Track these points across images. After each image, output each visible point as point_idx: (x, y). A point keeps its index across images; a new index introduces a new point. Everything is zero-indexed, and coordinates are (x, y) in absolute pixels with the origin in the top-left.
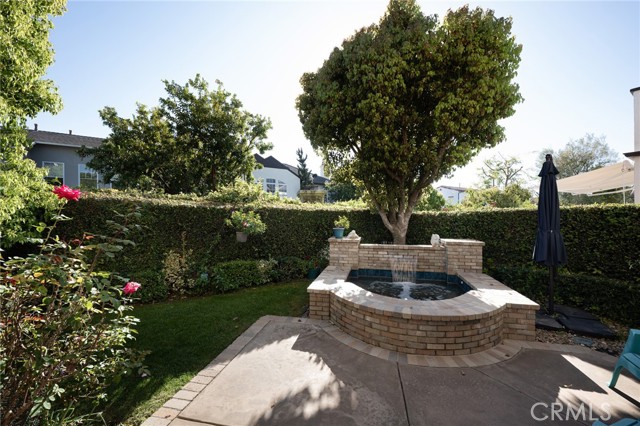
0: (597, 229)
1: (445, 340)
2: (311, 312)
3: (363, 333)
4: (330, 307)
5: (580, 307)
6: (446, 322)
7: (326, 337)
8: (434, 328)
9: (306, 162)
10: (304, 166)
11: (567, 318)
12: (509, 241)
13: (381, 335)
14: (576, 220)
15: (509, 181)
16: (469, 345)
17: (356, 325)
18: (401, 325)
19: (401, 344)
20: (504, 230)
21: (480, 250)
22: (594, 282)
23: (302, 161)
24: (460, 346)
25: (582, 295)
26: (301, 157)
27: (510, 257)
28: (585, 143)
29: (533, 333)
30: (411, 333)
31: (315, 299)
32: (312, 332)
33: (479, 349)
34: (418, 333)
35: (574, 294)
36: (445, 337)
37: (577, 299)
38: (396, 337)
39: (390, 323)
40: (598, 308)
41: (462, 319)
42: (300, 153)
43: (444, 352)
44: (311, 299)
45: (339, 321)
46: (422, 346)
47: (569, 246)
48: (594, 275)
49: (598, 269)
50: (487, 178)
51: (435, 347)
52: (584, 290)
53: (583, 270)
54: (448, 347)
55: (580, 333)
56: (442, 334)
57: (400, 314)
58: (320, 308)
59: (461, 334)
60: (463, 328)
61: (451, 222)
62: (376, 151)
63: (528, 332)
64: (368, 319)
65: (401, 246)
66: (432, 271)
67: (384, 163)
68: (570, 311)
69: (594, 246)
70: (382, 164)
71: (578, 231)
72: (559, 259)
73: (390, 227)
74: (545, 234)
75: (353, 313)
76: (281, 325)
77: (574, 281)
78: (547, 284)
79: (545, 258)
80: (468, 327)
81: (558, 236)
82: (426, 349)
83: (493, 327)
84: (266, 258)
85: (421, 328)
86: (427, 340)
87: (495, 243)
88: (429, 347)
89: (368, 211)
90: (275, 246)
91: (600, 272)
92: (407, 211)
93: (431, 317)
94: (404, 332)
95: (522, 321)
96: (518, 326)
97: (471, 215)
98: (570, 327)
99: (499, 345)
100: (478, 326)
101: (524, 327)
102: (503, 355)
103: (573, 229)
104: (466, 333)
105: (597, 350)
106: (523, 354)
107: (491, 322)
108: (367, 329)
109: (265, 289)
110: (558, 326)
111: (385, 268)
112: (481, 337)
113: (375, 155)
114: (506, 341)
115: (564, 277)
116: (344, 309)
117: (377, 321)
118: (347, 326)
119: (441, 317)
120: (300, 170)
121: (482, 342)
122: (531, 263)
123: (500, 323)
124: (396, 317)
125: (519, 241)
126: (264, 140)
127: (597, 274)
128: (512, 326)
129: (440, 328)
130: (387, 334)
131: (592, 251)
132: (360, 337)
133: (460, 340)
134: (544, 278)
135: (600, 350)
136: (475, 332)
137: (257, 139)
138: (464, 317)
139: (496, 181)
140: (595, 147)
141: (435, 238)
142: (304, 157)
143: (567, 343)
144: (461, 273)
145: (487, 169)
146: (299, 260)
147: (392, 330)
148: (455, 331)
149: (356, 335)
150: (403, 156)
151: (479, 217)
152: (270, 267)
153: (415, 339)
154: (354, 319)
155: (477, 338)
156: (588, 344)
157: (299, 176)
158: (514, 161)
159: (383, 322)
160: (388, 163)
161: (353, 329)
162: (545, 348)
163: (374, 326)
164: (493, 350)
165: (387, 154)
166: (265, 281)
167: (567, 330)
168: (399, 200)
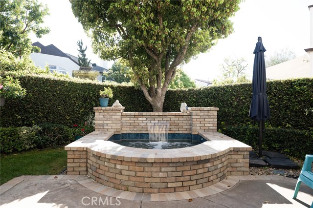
0: (288, 95)
1: (182, 179)
2: (69, 169)
3: (114, 181)
4: (87, 162)
5: (278, 151)
6: (184, 162)
7: (80, 188)
8: (174, 169)
9: (85, 53)
10: (84, 56)
11: (270, 158)
12: (236, 108)
13: (129, 180)
14: (276, 89)
15: (239, 74)
16: (201, 181)
17: (108, 174)
18: (147, 169)
19: (146, 185)
20: (232, 99)
21: (216, 114)
22: (286, 132)
23: (82, 51)
24: (194, 182)
25: (280, 142)
26: (81, 47)
27: (236, 119)
28: (284, 52)
29: (248, 169)
30: (155, 175)
31: (73, 156)
32: (66, 185)
33: (209, 183)
34: (161, 174)
35: (275, 142)
36: (183, 176)
37: (277, 145)
38: (141, 180)
39: (137, 168)
40: (288, 150)
41: (195, 160)
42: (80, 44)
43: (181, 189)
44: (69, 156)
45: (95, 174)
46: (164, 185)
47: (272, 108)
48: (287, 128)
49: (289, 124)
50: (225, 72)
51: (174, 185)
52: (281, 138)
53: (280, 125)
54: (185, 184)
55: (277, 167)
56: (180, 174)
57: (145, 159)
58: (78, 165)
59: (195, 172)
60: (196, 167)
61: (197, 96)
62: (136, 29)
63: (245, 169)
64: (118, 167)
65: (157, 114)
66: (181, 132)
67: (143, 41)
68: (272, 154)
69: (287, 107)
70: (141, 42)
71: (278, 97)
72: (265, 115)
73: (150, 99)
74: (257, 96)
75: (106, 164)
76: (35, 183)
77: (275, 132)
78: (258, 137)
79: (257, 114)
80: (201, 166)
81: (265, 98)
82: (167, 188)
83: (220, 166)
84: (30, 125)
85: (163, 169)
86: (168, 180)
87: (227, 110)
88: (169, 186)
89: (133, 87)
90: (41, 115)
91: (290, 126)
92: (164, 86)
93: (171, 159)
94: (149, 174)
95: (241, 161)
96: (237, 165)
97: (210, 89)
98: (271, 163)
99: (224, 180)
100: (209, 165)
101: (242, 165)
102: (226, 186)
103: (275, 96)
104: (200, 171)
105: (287, 177)
106: (240, 184)
107: (218, 162)
108: (118, 177)
109: (27, 154)
110: (264, 163)
111: (144, 132)
112: (210, 174)
113: (135, 34)
114: (229, 177)
115: (269, 130)
116: (99, 162)
117: (126, 168)
118: (101, 177)
119: (179, 158)
120: (80, 59)
121: (211, 178)
122: (249, 123)
123: (225, 163)
124: (142, 162)
125: (242, 107)
126: (40, 25)
127: (288, 127)
128: (234, 165)
129: (179, 169)
130: (135, 179)
131: (286, 111)
132: (112, 185)
133: (194, 178)
134: (257, 132)
135: (289, 176)
136: (206, 170)
137: (33, 23)
138: (197, 157)
139: (231, 74)
140: (290, 55)
141: (184, 106)
142: (83, 48)
143: (269, 174)
144: (201, 132)
145: (226, 66)
146: (66, 128)
147: (139, 174)
148: (191, 170)
149: (108, 183)
150: (158, 36)
151: (216, 90)
152: (34, 133)
153: (158, 180)
154: (107, 169)
155: (208, 175)
156: (282, 173)
157: (80, 64)
158: (243, 60)
159: (131, 168)
160: (146, 41)
161: (106, 178)
162: (255, 179)
163: (124, 172)
164: (219, 184)
165: (145, 33)
166: (27, 147)
167: (269, 166)
168: (158, 76)
